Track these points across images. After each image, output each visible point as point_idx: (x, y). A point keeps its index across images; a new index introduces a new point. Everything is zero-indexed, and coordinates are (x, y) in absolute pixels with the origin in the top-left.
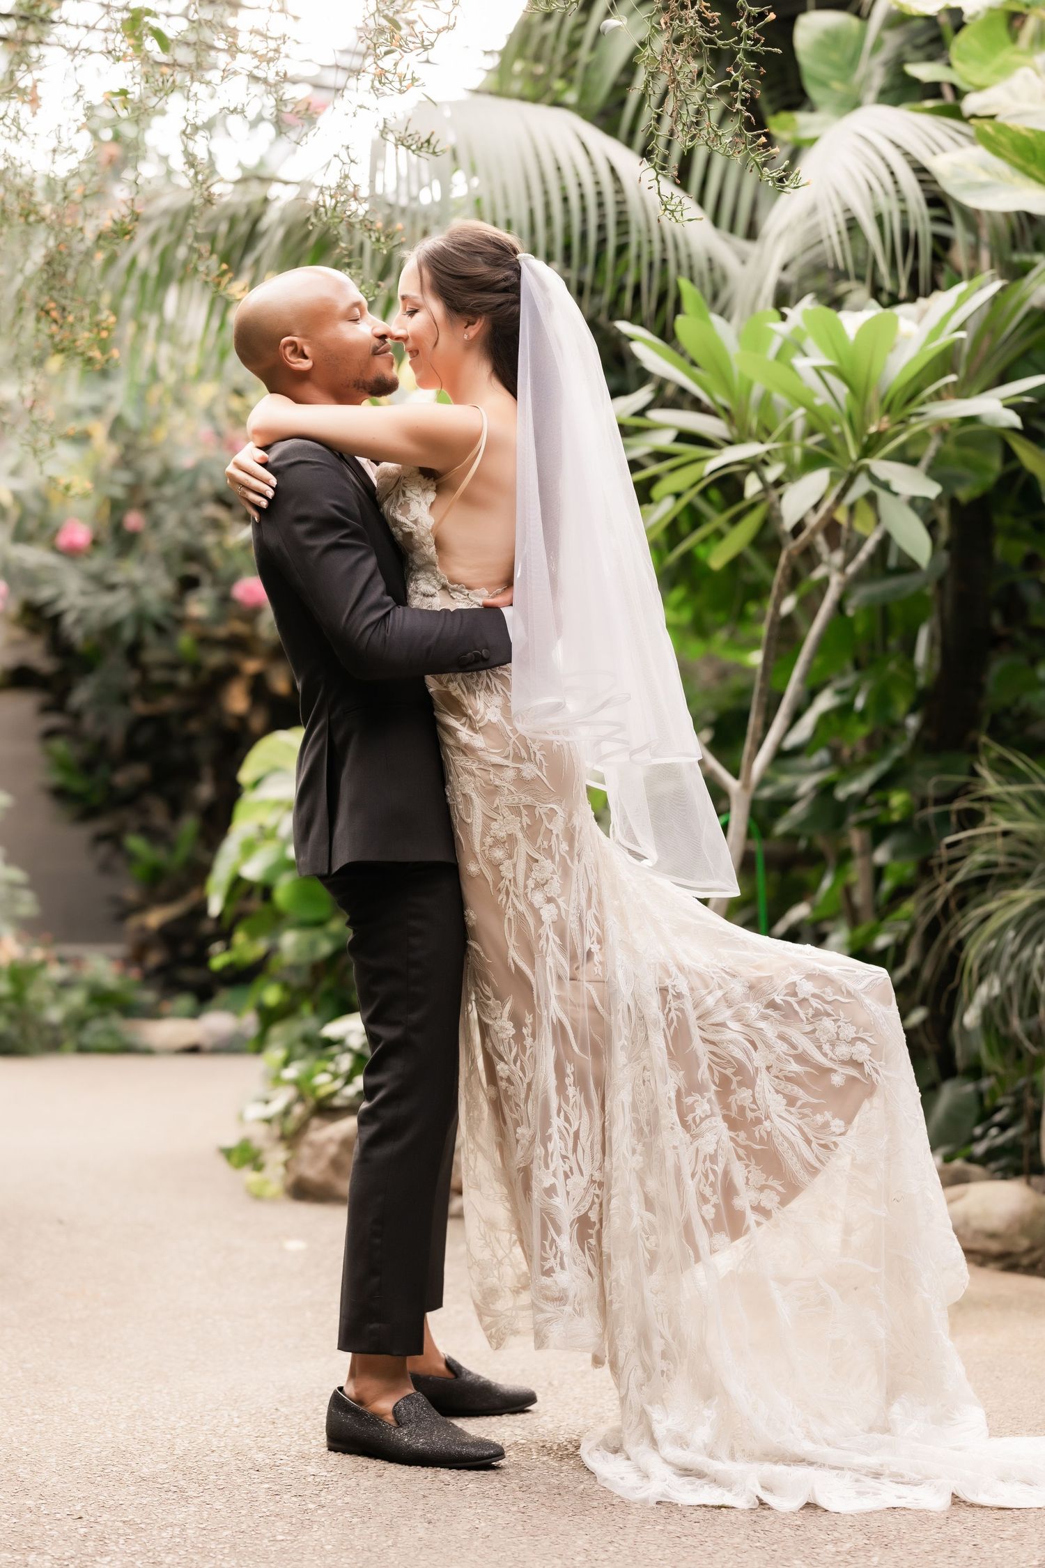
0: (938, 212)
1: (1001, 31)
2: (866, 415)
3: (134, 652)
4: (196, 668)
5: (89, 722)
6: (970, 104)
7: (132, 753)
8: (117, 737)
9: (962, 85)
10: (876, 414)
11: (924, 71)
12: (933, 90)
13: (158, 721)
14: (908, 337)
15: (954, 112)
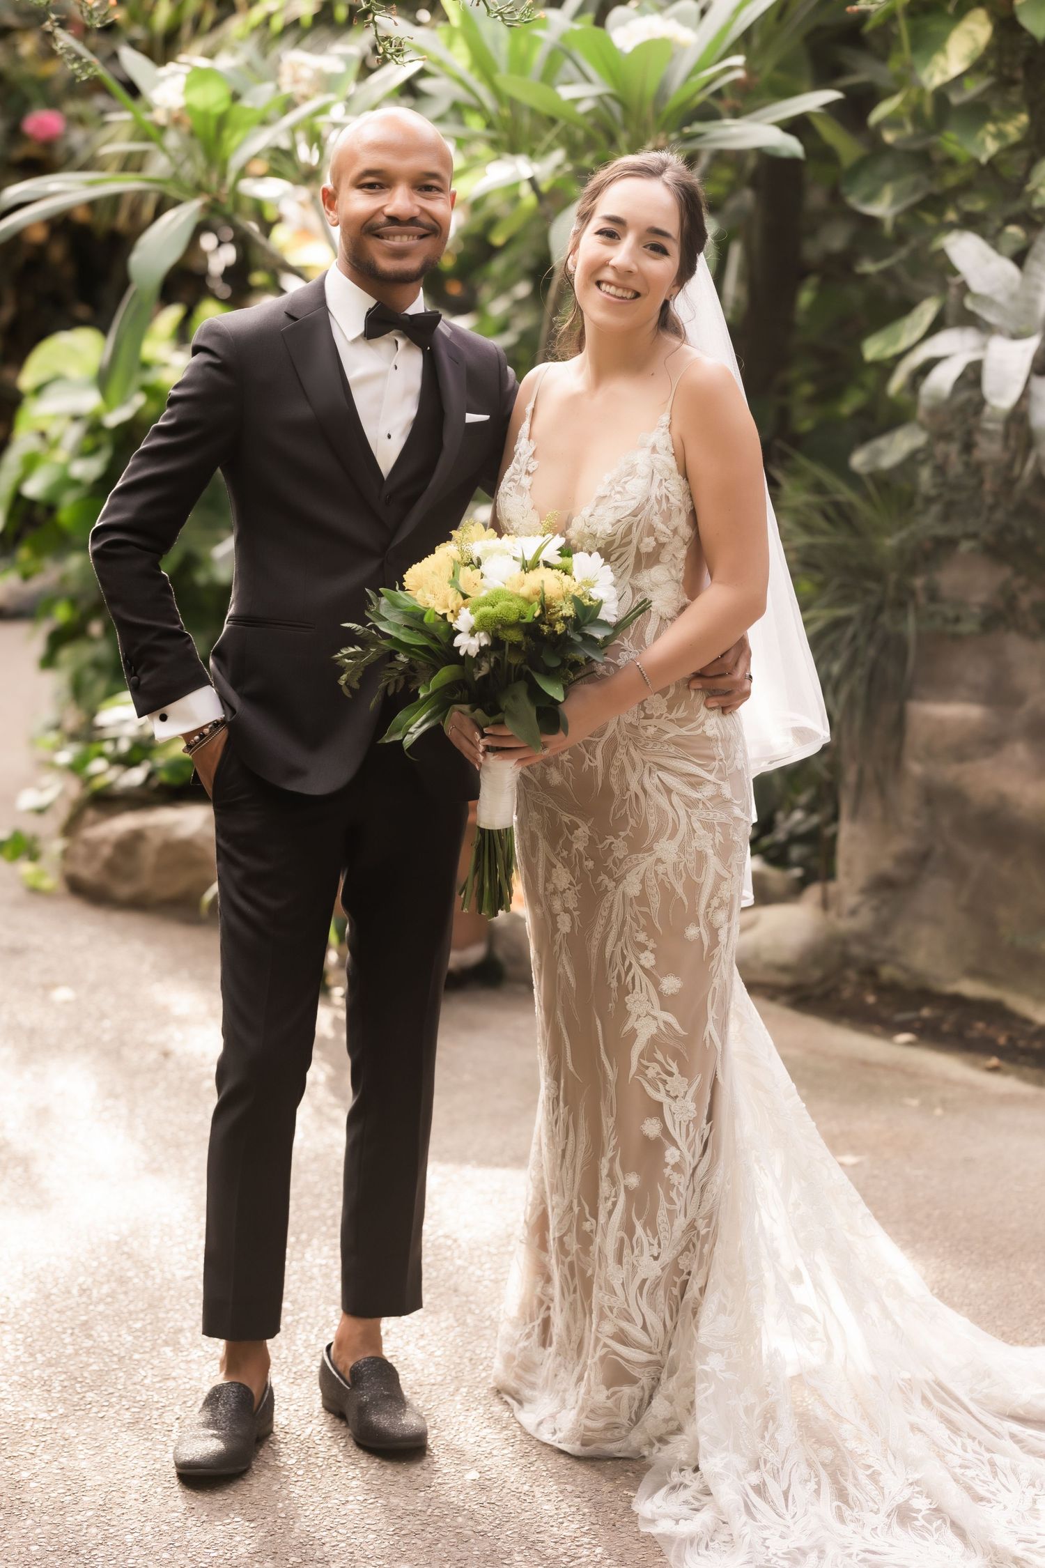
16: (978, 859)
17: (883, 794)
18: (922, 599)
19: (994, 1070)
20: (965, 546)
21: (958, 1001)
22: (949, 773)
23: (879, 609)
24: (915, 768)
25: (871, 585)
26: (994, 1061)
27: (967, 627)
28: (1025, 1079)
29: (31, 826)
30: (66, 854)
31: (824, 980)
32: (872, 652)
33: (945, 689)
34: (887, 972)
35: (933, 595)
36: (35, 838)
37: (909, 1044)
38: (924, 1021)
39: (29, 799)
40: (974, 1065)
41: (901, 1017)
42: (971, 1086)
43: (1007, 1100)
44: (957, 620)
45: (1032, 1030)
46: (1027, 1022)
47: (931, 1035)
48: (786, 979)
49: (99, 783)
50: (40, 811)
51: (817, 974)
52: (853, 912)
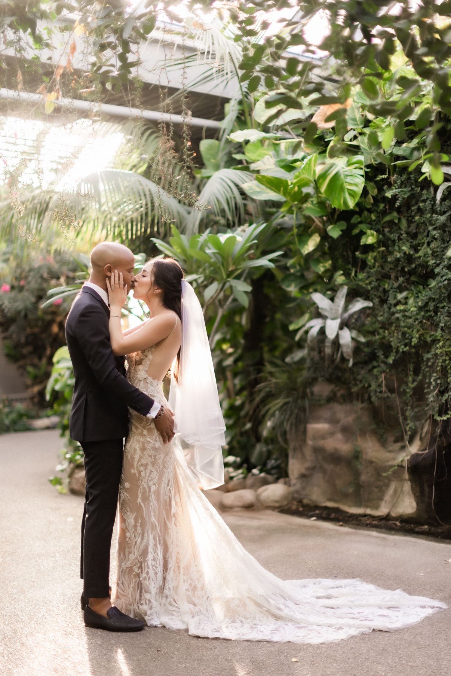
0: (243, 197)
1: (259, 144)
2: (228, 264)
3: (26, 316)
4: (43, 320)
5: (14, 336)
6: (253, 166)
7: (27, 344)
8: (23, 340)
9: (249, 161)
10: (231, 264)
11: (238, 157)
12: (240, 162)
13: (34, 335)
14: (239, 242)
15: (247, 169)
16: (329, 467)
17: (301, 450)
18: (309, 395)
19: (341, 526)
20: (320, 379)
21: (326, 508)
22: (321, 443)
23: (297, 399)
24: (310, 442)
25: (294, 392)
26: (341, 523)
27: (322, 402)
28: (351, 528)
29: (59, 475)
30: (70, 483)
31: (287, 504)
32: (296, 411)
33: (318, 420)
34: (305, 501)
35: (312, 394)
36: (61, 479)
37: (315, 520)
38: (317, 514)
39: (59, 468)
40: (335, 525)
41: (311, 513)
42: (337, 531)
43: (347, 534)
44: (319, 400)
45: (349, 515)
46: (347, 513)
47: (321, 518)
48: (277, 505)
49: (78, 462)
50: (62, 471)
51: (285, 503)
52: (294, 485)
